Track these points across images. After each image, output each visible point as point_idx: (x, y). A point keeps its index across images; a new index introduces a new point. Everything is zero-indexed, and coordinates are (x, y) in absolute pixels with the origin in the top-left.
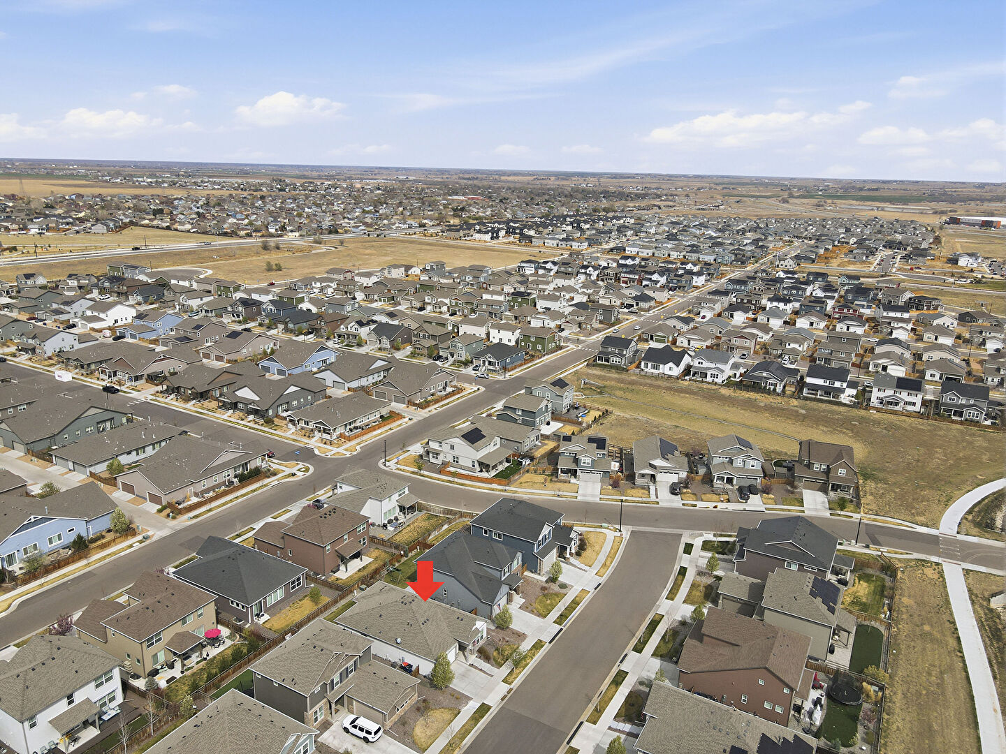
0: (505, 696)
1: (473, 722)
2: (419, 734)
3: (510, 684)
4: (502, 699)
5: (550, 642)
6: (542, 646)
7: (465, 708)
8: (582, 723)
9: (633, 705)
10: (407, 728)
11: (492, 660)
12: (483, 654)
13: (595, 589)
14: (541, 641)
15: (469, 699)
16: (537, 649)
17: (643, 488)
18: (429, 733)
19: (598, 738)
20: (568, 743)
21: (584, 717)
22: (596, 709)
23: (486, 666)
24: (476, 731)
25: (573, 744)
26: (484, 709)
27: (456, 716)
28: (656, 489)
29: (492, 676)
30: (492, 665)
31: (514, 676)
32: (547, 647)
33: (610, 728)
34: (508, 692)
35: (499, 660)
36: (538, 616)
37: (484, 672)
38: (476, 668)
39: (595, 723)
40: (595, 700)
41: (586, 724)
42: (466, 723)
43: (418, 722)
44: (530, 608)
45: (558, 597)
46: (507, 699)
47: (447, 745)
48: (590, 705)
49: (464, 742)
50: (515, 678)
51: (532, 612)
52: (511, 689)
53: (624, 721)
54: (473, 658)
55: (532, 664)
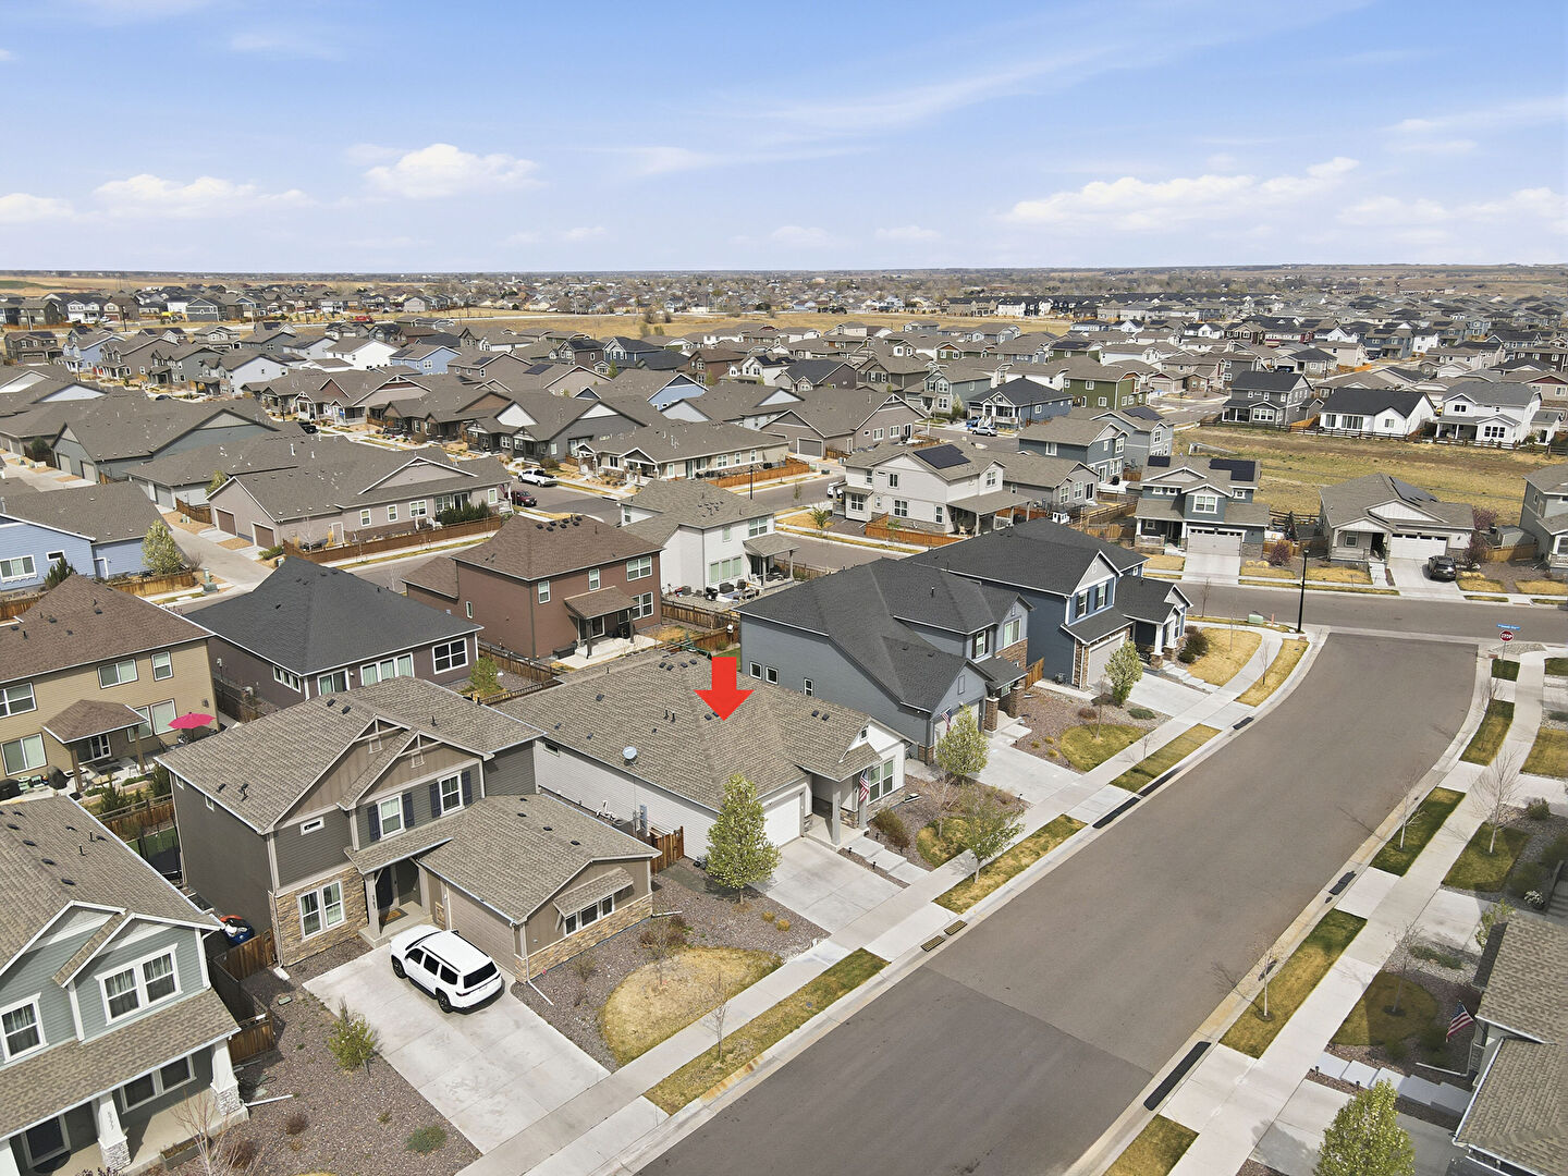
0: (938, 941)
1: (814, 999)
2: (625, 1009)
3: (959, 910)
4: (926, 948)
5: (1098, 825)
6: (1073, 831)
7: (800, 957)
8: (1202, 1048)
9: (1400, 1013)
10: (592, 987)
11: (913, 848)
12: (888, 830)
13: (1236, 727)
14: (1069, 820)
15: (820, 933)
16: (1055, 836)
17: (1351, 566)
18: (658, 1009)
19: (1274, 1102)
20: (1151, 1104)
21: (1212, 1029)
22: (1256, 1010)
23: (889, 858)
24: (819, 1026)
25: (1171, 1108)
26: (863, 965)
27: (764, 973)
28: (1388, 571)
29: (904, 885)
30: (910, 860)
31: (976, 891)
32: (1086, 836)
33: (1314, 1075)
34: (949, 932)
35: (936, 850)
36: (1068, 766)
37: (884, 874)
38: (860, 860)
39: (1255, 1052)
40: (1251, 985)
41: (1218, 1051)
42: (792, 997)
43: (636, 976)
44: (1043, 747)
45: (1127, 733)
46: (941, 947)
47: (708, 1053)
48: (1233, 997)
49: (768, 1054)
50: (976, 899)
51: (1050, 757)
52: (961, 925)
53: (1372, 1058)
54: (854, 837)
55: (1036, 870)
